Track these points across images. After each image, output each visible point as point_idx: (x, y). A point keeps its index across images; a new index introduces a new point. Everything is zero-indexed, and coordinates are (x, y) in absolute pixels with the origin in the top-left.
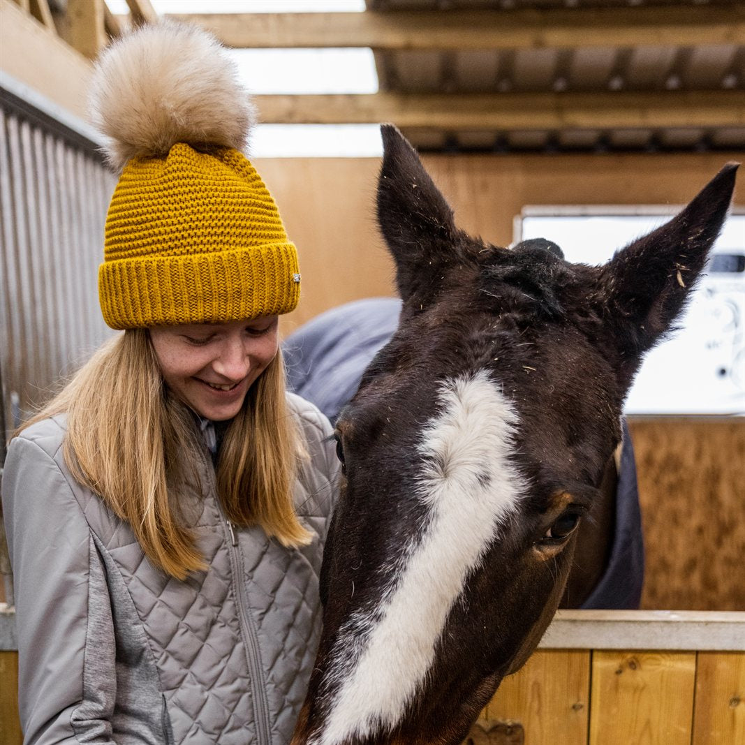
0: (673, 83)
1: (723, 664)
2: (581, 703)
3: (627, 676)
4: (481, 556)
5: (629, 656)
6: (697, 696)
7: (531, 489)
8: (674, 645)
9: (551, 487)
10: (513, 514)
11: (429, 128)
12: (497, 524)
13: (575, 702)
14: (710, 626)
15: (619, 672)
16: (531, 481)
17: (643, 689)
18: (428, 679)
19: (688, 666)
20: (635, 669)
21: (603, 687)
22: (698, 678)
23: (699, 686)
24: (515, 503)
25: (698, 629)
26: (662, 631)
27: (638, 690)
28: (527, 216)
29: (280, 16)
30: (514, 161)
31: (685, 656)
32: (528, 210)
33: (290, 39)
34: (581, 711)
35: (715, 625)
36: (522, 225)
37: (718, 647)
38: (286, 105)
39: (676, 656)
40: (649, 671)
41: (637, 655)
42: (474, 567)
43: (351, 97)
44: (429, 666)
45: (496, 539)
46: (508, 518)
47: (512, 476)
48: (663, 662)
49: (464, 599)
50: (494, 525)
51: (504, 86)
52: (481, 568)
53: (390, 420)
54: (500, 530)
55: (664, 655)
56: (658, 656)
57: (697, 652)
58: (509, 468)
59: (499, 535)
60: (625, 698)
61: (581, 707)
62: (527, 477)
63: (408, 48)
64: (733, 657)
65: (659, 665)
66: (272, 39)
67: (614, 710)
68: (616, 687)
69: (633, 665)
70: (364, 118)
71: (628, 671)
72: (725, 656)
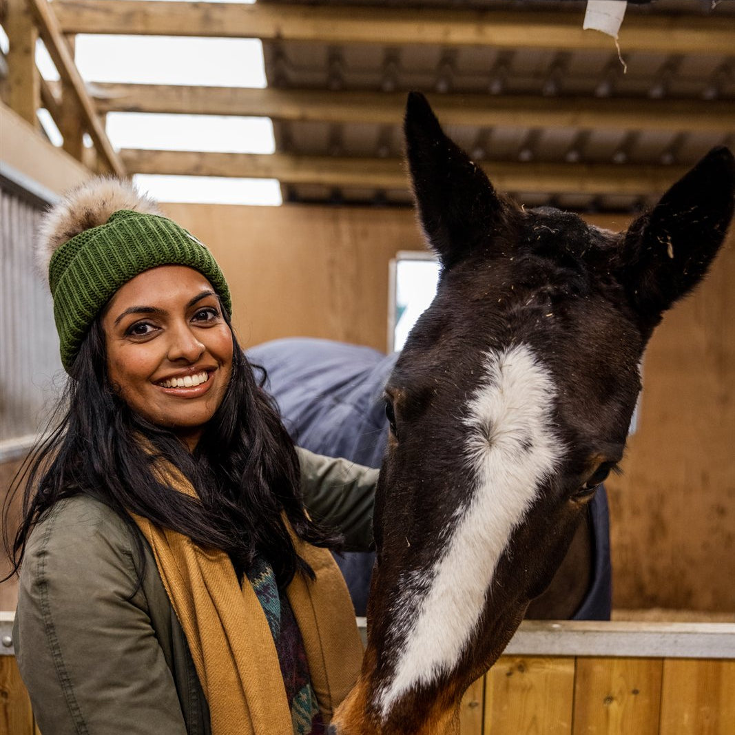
0: (525, 155)
1: (598, 668)
2: (477, 701)
3: (516, 678)
4: (524, 514)
5: (518, 660)
6: (577, 695)
7: (569, 453)
8: (557, 650)
9: (587, 451)
10: (552, 475)
11: (319, 185)
12: (538, 485)
13: (471, 701)
14: (586, 634)
15: (509, 674)
16: (568, 446)
17: (530, 689)
18: (480, 624)
19: (568, 669)
20: (523, 671)
21: (496, 687)
22: (578, 680)
23: (578, 687)
24: (554, 466)
25: (577, 637)
26: (546, 638)
27: (526, 689)
28: (401, 260)
29: (192, 89)
30: (389, 214)
31: (566, 660)
32: (402, 254)
33: (200, 108)
34: (476, 708)
35: (591, 634)
36: (396, 267)
37: (593, 652)
38: (194, 160)
39: (558, 660)
40: (535, 674)
41: (525, 660)
42: (518, 523)
43: (251, 156)
44: (480, 613)
45: (537, 499)
46: (548, 480)
47: (550, 442)
48: (547, 665)
49: (509, 551)
50: (536, 487)
51: (383, 152)
52: (524, 523)
53: (437, 391)
54: (541, 491)
55: (548, 659)
56: (543, 661)
57: (576, 657)
58: (548, 433)
59: (540, 495)
60: (515, 697)
61: (477, 704)
62: (564, 442)
63: (303, 119)
64: (607, 662)
65: (544, 668)
66: (185, 107)
67: (505, 708)
68: (507, 687)
69: (522, 668)
70: (262, 173)
71: (517, 674)
72: (600, 661)
